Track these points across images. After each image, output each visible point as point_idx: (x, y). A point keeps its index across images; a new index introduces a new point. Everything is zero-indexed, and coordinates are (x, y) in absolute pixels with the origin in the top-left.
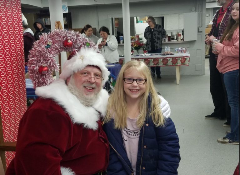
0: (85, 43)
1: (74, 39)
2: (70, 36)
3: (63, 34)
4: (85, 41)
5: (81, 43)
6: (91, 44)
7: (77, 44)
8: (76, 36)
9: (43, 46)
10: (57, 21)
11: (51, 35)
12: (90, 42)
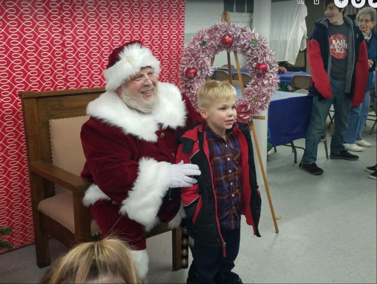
0: (251, 40)
1: (236, 34)
2: (231, 31)
4: (251, 37)
5: (245, 40)
6: (260, 42)
9: (198, 43)
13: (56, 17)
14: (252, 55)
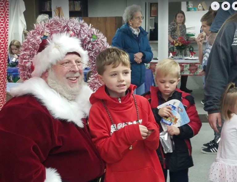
0: (90, 35)
1: (77, 30)
2: (72, 26)
3: (64, 23)
4: (91, 32)
5: (86, 35)
6: (98, 37)
7: (81, 37)
8: (80, 26)
9: (38, 37)
10: (57, 7)
11: (48, 24)
12: (98, 35)
14: (92, 49)
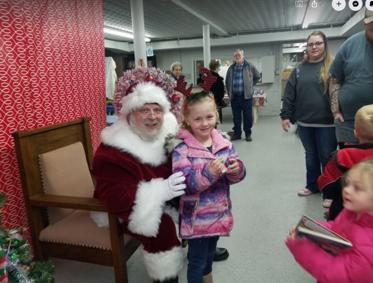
6: (171, 80)
10: (140, 59)
13: (24, 61)
